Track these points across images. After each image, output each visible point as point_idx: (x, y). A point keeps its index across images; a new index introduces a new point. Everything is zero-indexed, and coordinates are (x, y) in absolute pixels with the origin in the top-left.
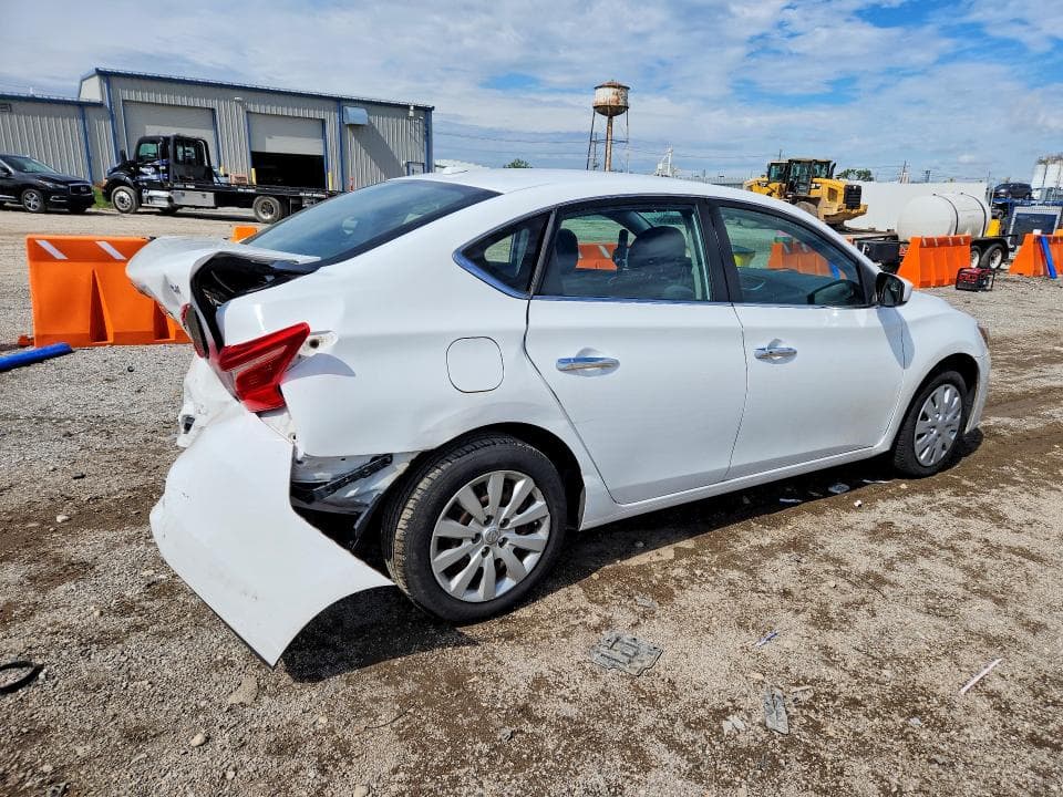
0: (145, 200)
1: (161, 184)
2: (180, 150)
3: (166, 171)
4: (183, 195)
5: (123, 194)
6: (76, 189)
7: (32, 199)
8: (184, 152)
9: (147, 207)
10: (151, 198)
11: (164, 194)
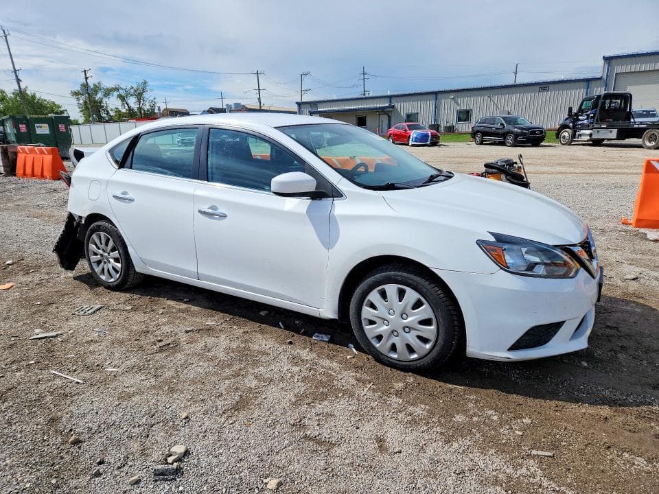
0: (577, 136)
1: (588, 126)
2: (608, 101)
3: (593, 117)
4: (598, 132)
5: (566, 134)
6: (533, 133)
7: (510, 140)
8: (611, 103)
9: (578, 141)
10: (580, 135)
11: (588, 132)
